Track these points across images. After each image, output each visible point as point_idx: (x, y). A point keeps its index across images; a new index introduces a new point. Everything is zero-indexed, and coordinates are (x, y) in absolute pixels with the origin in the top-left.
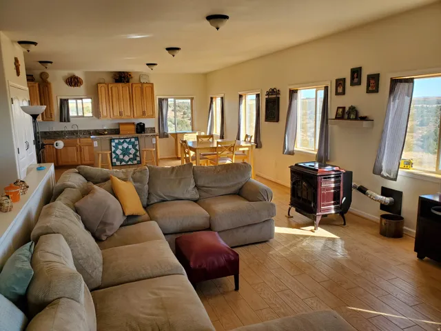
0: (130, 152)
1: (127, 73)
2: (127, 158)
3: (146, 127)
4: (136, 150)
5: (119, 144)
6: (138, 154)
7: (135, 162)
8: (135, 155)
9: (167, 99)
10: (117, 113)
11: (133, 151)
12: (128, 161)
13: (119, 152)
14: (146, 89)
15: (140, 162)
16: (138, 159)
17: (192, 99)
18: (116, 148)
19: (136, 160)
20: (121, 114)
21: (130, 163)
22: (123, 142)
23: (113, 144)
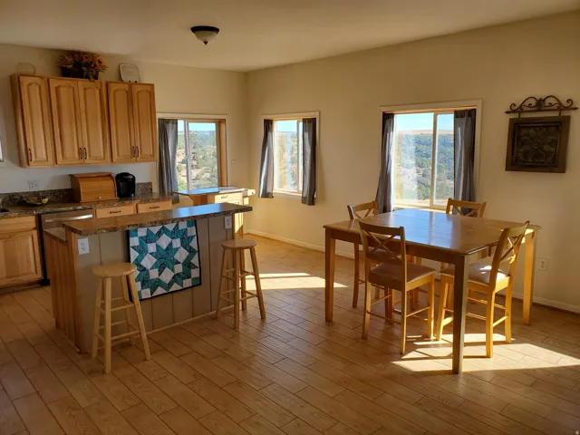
0: (177, 257)
1: (92, 55)
2: (167, 276)
3: (137, 182)
4: (191, 251)
5: (148, 239)
6: (195, 260)
7: (188, 283)
8: (188, 265)
9: (175, 122)
10: (71, 151)
11: (182, 255)
12: (170, 284)
13: (148, 262)
14: (138, 97)
15: (198, 282)
16: (195, 273)
17: (219, 123)
18: (142, 251)
19: (189, 277)
20: (82, 153)
21: (175, 287)
22: (159, 234)
23: (134, 241)
